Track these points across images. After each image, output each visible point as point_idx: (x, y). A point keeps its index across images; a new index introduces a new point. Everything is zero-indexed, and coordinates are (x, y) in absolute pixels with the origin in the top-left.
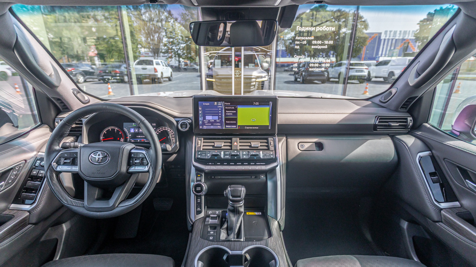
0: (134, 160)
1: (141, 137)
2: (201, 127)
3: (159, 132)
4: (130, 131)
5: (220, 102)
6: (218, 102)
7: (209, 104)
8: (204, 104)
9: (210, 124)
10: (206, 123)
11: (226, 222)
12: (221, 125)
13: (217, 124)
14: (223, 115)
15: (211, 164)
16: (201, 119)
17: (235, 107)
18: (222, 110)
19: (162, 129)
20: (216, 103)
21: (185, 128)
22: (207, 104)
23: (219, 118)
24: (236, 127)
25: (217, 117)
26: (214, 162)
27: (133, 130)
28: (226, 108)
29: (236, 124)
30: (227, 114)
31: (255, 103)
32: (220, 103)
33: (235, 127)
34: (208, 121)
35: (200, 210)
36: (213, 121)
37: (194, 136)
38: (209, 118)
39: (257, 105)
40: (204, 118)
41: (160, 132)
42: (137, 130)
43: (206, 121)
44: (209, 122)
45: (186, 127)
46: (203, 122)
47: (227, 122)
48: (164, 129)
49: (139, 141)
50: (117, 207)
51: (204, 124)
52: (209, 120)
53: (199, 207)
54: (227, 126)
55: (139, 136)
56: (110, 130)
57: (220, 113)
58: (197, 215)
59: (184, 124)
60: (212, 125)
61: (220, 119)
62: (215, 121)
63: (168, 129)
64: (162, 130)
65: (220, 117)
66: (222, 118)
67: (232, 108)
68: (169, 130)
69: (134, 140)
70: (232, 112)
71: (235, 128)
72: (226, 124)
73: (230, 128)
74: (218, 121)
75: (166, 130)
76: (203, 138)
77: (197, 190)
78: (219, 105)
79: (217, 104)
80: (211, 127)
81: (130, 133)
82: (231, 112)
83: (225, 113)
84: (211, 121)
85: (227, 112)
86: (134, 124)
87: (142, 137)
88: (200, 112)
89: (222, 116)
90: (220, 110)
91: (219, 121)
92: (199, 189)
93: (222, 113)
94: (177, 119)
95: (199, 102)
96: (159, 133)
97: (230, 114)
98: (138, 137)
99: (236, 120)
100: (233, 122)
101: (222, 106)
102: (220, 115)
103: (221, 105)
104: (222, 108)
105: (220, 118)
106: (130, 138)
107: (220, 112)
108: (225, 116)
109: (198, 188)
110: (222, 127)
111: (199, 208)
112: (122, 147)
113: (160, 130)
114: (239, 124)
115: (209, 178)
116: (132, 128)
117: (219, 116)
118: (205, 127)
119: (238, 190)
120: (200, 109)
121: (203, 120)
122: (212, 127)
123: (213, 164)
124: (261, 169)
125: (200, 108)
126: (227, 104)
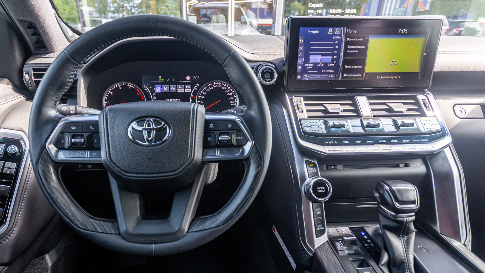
1: (174, 100)
2: (299, 77)
3: (206, 90)
4: (154, 91)
5: (338, 29)
6: (335, 28)
7: (318, 32)
8: (309, 32)
9: (317, 71)
10: (310, 69)
12: (336, 73)
13: (329, 71)
14: (342, 54)
15: (332, 142)
16: (300, 61)
17: (364, 39)
18: (339, 45)
19: (212, 86)
20: (331, 30)
21: (269, 80)
22: (314, 32)
23: (333, 59)
24: (362, 77)
25: (330, 57)
26: (337, 140)
27: (159, 88)
28: (348, 39)
29: (361, 71)
30: (348, 51)
31: (402, 30)
32: (338, 31)
33: (360, 75)
34: (313, 65)
35: (323, 228)
36: (323, 65)
37: (286, 95)
38: (315, 59)
39: (404, 34)
40: (307, 60)
41: (208, 90)
42: (166, 88)
43: (309, 66)
44: (315, 66)
45: (272, 77)
46: (304, 67)
47: (346, 67)
48: (215, 86)
50: (188, 232)
51: (305, 71)
52: (315, 64)
53: (319, 224)
54: (345, 75)
55: (171, 100)
56: (120, 88)
57: (336, 50)
58: (317, 237)
59: (266, 72)
60: (320, 73)
61: (335, 62)
62: (326, 64)
63: (223, 86)
64: (212, 88)
65: (335, 57)
66: (338, 60)
67: (358, 40)
68: (224, 88)
70: (358, 47)
71: (359, 77)
72: (345, 71)
73: (351, 77)
74: (331, 65)
75: (219, 86)
76: (302, 98)
77: (319, 191)
78: (336, 33)
79: (333, 32)
80: (318, 77)
81: (154, 94)
82: (355, 47)
83: (346, 49)
84: (318, 65)
85: (349, 47)
86: (160, 78)
87: (176, 100)
88: (301, 48)
89: (338, 55)
90: (336, 45)
91: (333, 65)
92: (322, 191)
93: (339, 50)
94: (253, 64)
95: (300, 28)
96: (207, 92)
97: (353, 51)
99: (363, 62)
100: (358, 67)
101: (340, 35)
102: (335, 55)
103: (339, 33)
104: (340, 41)
105: (335, 59)
107: (336, 47)
108: (346, 54)
109: (319, 188)
110: (336, 77)
111: (320, 226)
113: (208, 88)
114: (367, 70)
115: (325, 169)
116: (158, 84)
117: (333, 55)
118: (306, 77)
120: (301, 41)
121: (305, 63)
122: (319, 77)
123: (336, 142)
125: (300, 40)
126: (351, 32)
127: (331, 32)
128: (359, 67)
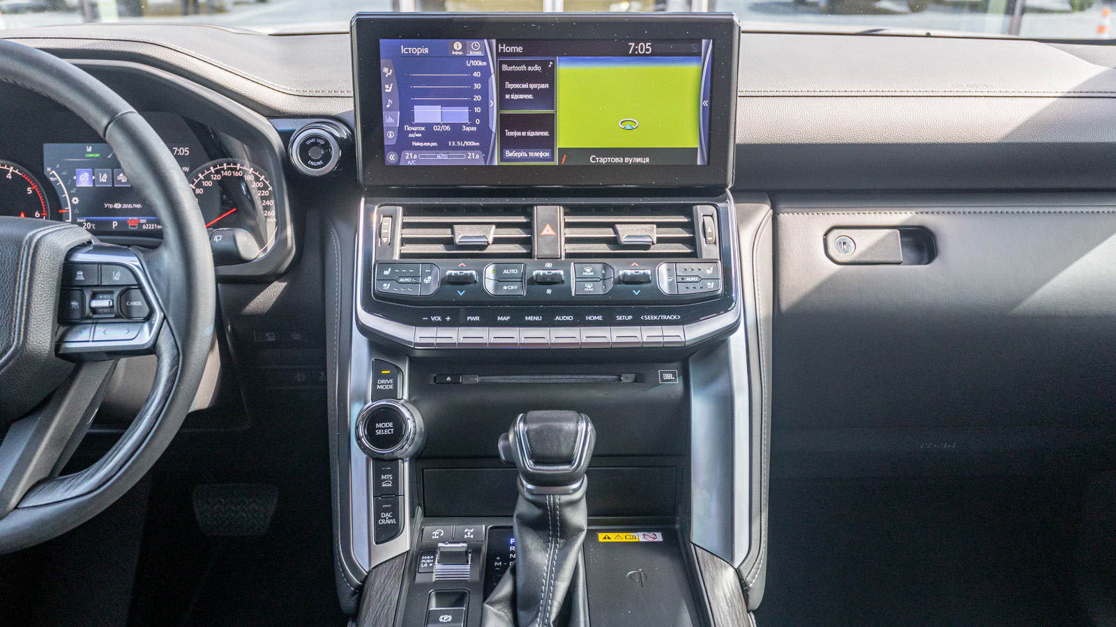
0: (88, 297)
1: (125, 206)
2: (392, 158)
3: (204, 183)
4: (74, 182)
5: (476, 43)
6: (468, 42)
7: (426, 51)
8: (403, 50)
9: (435, 144)
10: (417, 139)
11: (508, 572)
12: (484, 149)
13: (467, 143)
14: (493, 103)
15: (439, 319)
16: (391, 119)
17: (544, 64)
18: (484, 80)
19: (218, 172)
20: (458, 45)
21: (320, 163)
22: (418, 51)
23: (472, 116)
24: (552, 159)
25: (466, 110)
26: (455, 314)
27: (87, 175)
28: (505, 68)
29: (548, 143)
30: (507, 97)
31: (637, 44)
32: (476, 48)
33: (547, 154)
34: (423, 129)
35: (393, 521)
36: (448, 128)
37: (363, 200)
38: (427, 114)
39: (645, 55)
40: (407, 117)
41: (209, 184)
42: (105, 176)
43: (414, 132)
44: (429, 132)
45: (326, 158)
46: (402, 134)
47: (509, 133)
48: (226, 174)
49: (115, 224)
50: (16, 508)
51: (404, 143)
52: (429, 126)
53: (386, 511)
54: (508, 154)
55: (117, 206)
57: (477, 92)
58: (377, 543)
59: (315, 144)
60: (443, 147)
61: (478, 121)
62: (456, 127)
63: (246, 173)
64: (217, 177)
65: (478, 110)
66: (485, 116)
67: (530, 68)
68: (248, 178)
69: (92, 222)
70: (533, 86)
71: (544, 159)
72: (507, 143)
73: (522, 159)
74: (468, 129)
75: (236, 174)
76: (400, 209)
77: (379, 432)
78: (471, 54)
79: (464, 49)
80: (439, 157)
81: (73, 191)
82: (525, 86)
83: (502, 91)
84: (436, 128)
85: (509, 85)
86: (89, 149)
87: (130, 206)
88: (388, 88)
89: (485, 104)
90: (477, 80)
91: (474, 129)
92: (387, 432)
93: (485, 92)
94: (286, 125)
95: (381, 41)
96: (206, 189)
97: (522, 96)
98: (111, 206)
99: (549, 122)
100: (538, 134)
101: (484, 58)
102: (477, 104)
103: (479, 54)
104: (485, 71)
105: (477, 115)
106: (77, 211)
107: (477, 86)
108: (502, 103)
109: (381, 425)
110: (485, 159)
111: (388, 515)
112: (31, 238)
114: (563, 141)
115: (432, 382)
116: (83, 165)
117: (471, 105)
118: (410, 158)
119: (560, 430)
120: (387, 71)
121: (402, 123)
122: (442, 158)
123: (448, 319)
124: (661, 340)
125: (385, 70)
126: (508, 49)
127: (458, 51)
128: (542, 133)
